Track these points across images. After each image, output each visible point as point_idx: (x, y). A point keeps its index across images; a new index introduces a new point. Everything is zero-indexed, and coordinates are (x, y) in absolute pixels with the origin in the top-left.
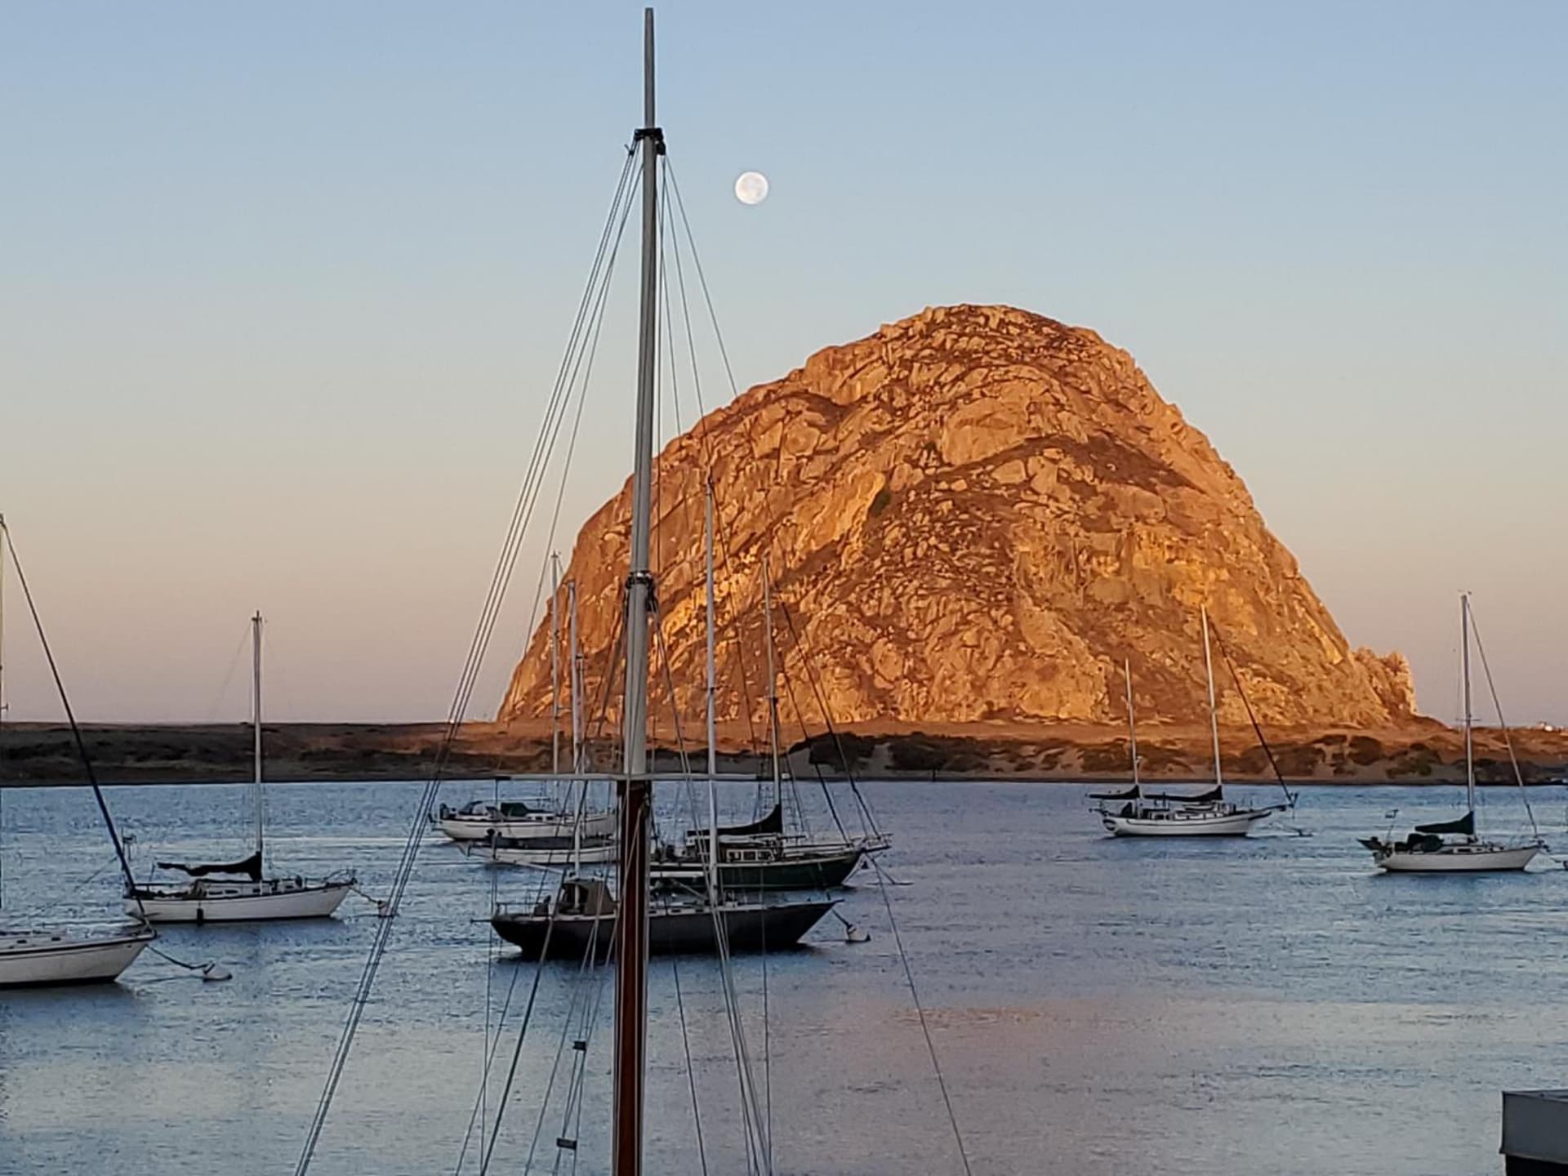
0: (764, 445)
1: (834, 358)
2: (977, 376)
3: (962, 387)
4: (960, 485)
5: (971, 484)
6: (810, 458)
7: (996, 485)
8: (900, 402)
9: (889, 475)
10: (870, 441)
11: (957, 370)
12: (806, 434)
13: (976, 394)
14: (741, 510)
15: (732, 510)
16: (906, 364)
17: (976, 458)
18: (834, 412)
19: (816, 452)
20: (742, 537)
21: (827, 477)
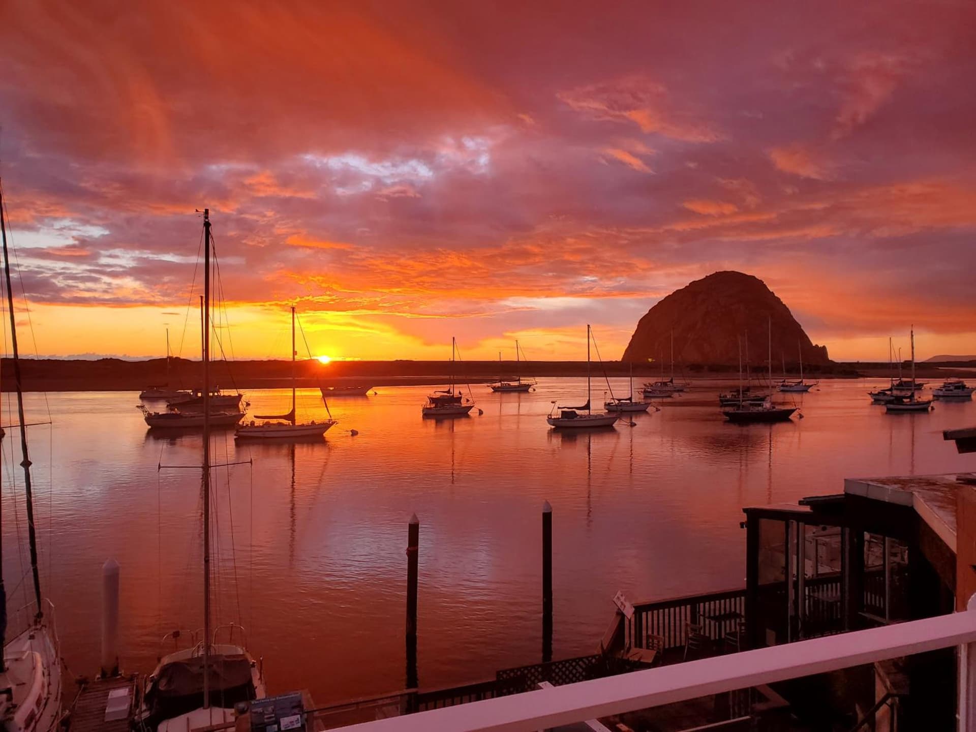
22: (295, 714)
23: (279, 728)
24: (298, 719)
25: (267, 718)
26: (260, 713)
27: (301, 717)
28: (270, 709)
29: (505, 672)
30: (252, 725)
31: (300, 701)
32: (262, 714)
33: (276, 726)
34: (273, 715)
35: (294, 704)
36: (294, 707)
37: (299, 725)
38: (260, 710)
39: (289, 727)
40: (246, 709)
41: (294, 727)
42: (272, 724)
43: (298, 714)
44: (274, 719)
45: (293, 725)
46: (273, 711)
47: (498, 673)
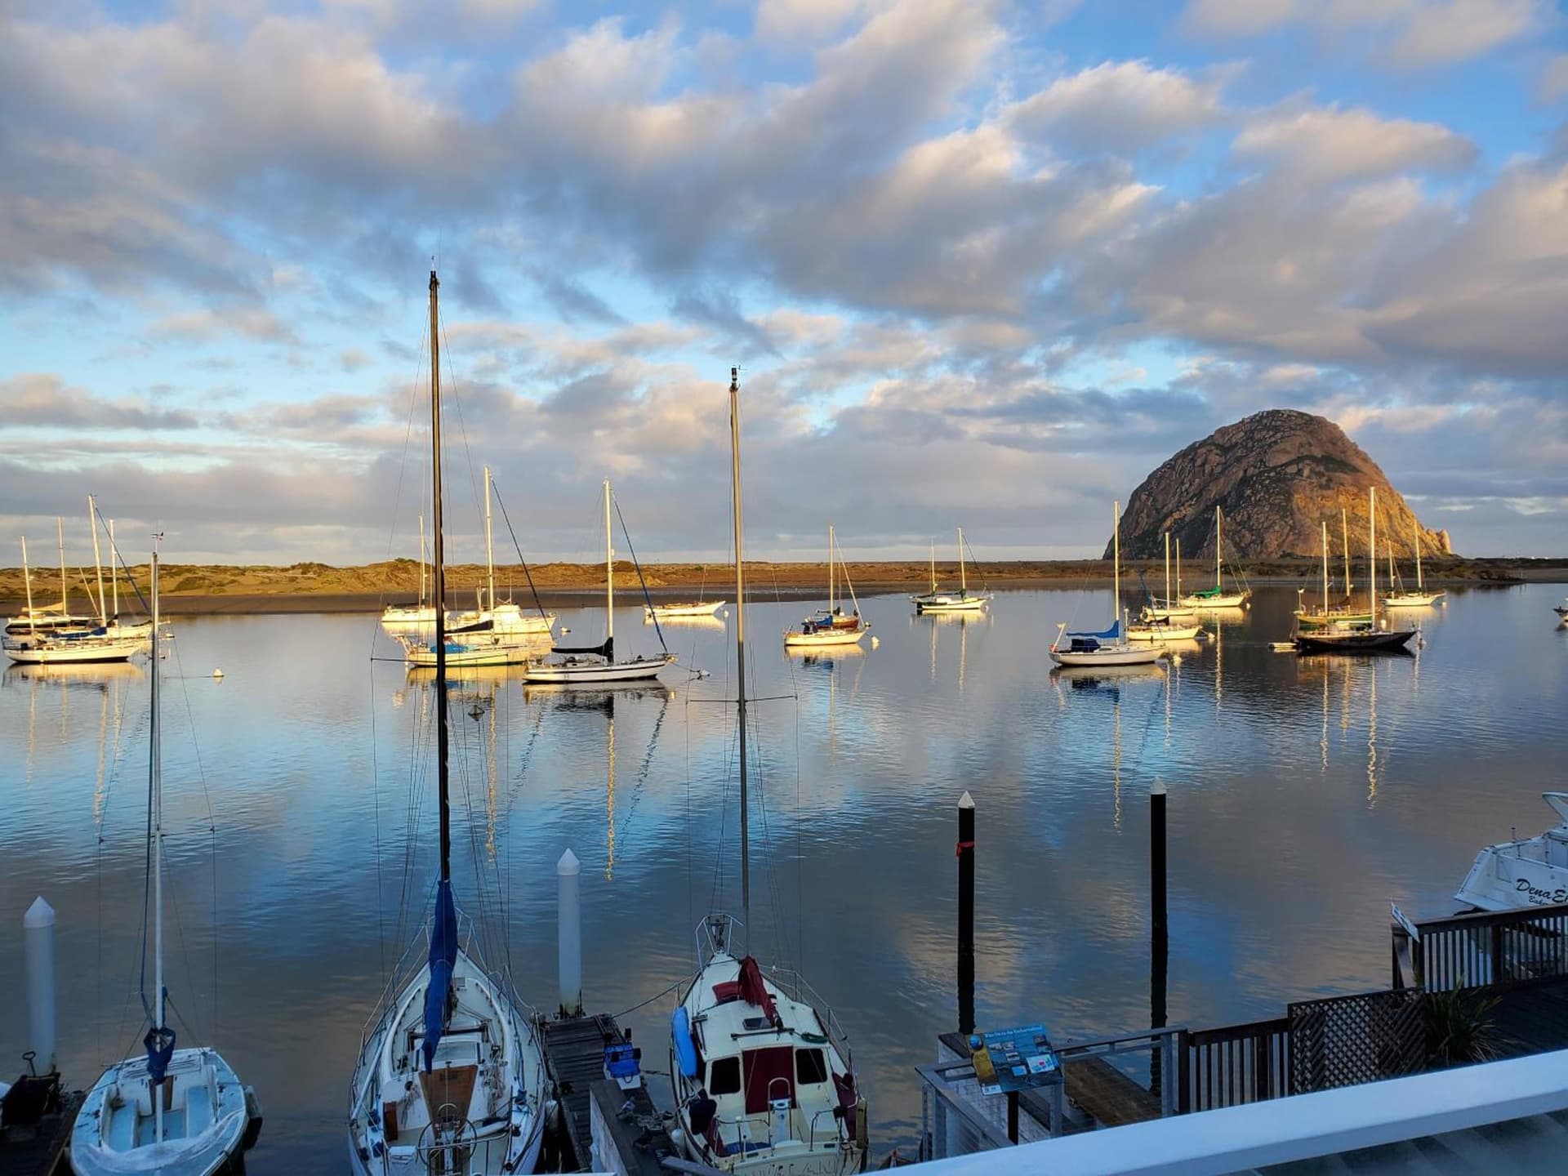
0: (1199, 462)
1: (1223, 431)
2: (1279, 435)
3: (1273, 439)
4: (1272, 474)
5: (1277, 474)
6: (1216, 466)
7: (1286, 474)
8: (1250, 445)
9: (1245, 471)
10: (1239, 460)
11: (1271, 433)
12: (1215, 458)
13: (1279, 441)
14: (1190, 485)
15: (1187, 485)
16: (1252, 432)
17: (1279, 464)
18: (1225, 450)
19: (1218, 464)
20: (1191, 494)
21: (1221, 473)
22: (1043, 1053)
23: (1029, 1072)
24: (1049, 1060)
25: (1010, 1057)
26: (999, 1050)
27: (1051, 1056)
28: (1010, 1045)
29: (1299, 1005)
30: (994, 1065)
31: (1044, 1037)
32: (1001, 1051)
33: (1023, 1067)
34: (1016, 1053)
35: (1039, 1040)
36: (1039, 1045)
37: (1052, 1068)
38: (998, 1046)
39: (1040, 1069)
40: (980, 1043)
41: (1047, 1069)
42: (1019, 1065)
43: (1048, 1053)
44: (1018, 1058)
45: (1044, 1067)
46: (1014, 1047)
47: (1290, 1007)
